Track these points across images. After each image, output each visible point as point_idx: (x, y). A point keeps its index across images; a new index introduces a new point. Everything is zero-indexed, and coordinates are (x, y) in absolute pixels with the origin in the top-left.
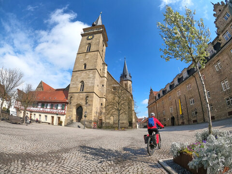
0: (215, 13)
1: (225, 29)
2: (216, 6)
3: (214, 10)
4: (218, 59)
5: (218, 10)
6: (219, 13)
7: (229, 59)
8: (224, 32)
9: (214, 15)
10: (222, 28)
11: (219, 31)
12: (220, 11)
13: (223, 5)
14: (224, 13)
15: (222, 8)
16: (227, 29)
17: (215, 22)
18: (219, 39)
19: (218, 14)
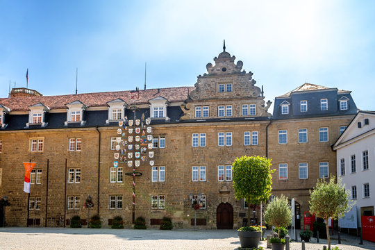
0: (214, 64)
1: (207, 100)
2: (225, 57)
3: (215, 58)
4: (165, 132)
5: (222, 65)
6: (219, 72)
7: (183, 143)
8: (201, 104)
9: (209, 65)
10: (203, 94)
11: (195, 94)
12: (224, 70)
13: (236, 67)
14: (228, 79)
15: (231, 70)
16: (211, 103)
17: (200, 77)
18: (187, 105)
19: (215, 71)
